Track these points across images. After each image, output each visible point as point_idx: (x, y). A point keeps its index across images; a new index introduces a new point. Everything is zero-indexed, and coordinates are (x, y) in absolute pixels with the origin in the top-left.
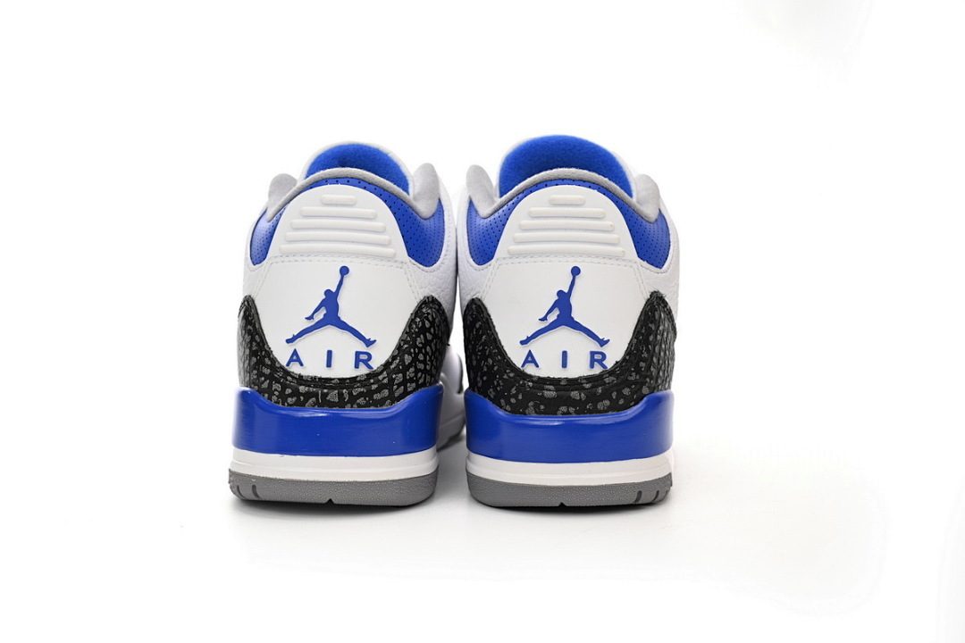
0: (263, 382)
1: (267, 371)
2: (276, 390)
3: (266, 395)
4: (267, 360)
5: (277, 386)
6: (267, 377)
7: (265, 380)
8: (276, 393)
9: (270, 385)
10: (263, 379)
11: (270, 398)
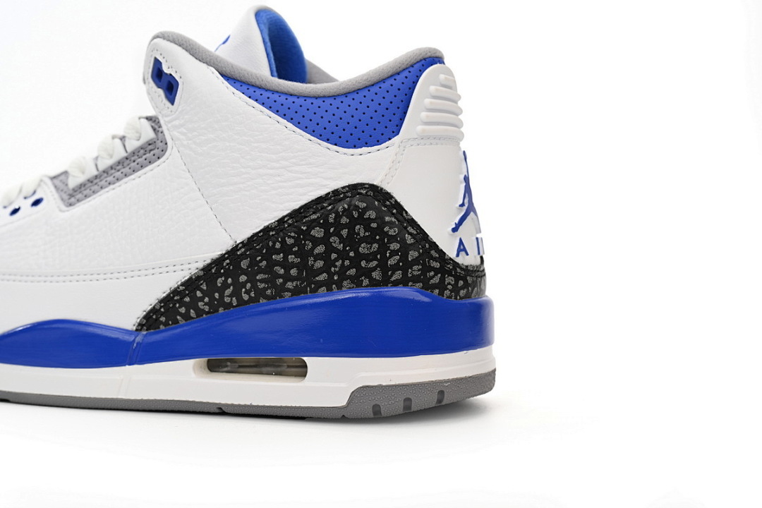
0: (432, 278)
1: (437, 265)
2: (449, 284)
3: (437, 291)
4: (433, 252)
5: (450, 280)
6: (437, 271)
7: (436, 274)
8: (450, 287)
9: (442, 280)
10: (432, 273)
11: (441, 294)
